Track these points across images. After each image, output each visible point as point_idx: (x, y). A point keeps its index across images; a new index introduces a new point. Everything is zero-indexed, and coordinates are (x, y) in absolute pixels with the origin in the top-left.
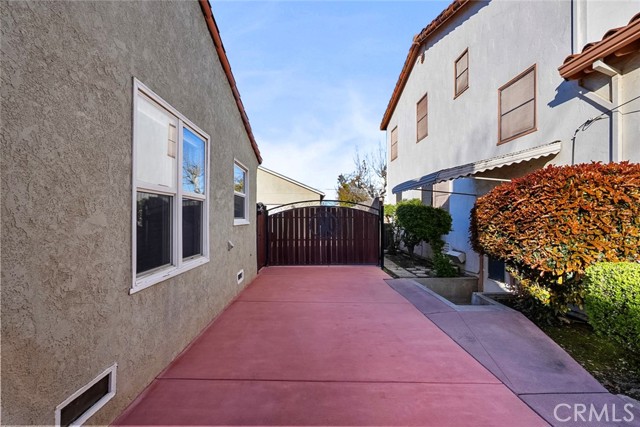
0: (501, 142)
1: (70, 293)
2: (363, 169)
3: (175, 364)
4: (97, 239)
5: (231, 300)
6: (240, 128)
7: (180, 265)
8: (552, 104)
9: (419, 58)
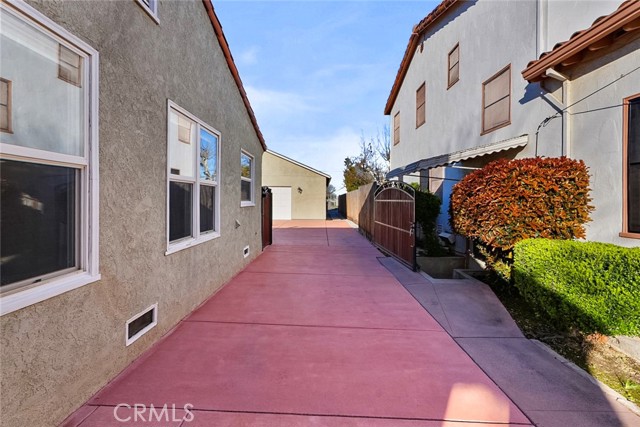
0: (484, 132)
1: (133, 250)
2: (369, 152)
3: (195, 313)
4: (146, 215)
5: (238, 270)
6: (246, 121)
7: (198, 238)
8: (522, 102)
9: (419, 47)
